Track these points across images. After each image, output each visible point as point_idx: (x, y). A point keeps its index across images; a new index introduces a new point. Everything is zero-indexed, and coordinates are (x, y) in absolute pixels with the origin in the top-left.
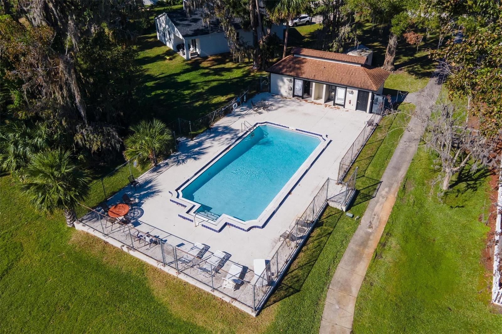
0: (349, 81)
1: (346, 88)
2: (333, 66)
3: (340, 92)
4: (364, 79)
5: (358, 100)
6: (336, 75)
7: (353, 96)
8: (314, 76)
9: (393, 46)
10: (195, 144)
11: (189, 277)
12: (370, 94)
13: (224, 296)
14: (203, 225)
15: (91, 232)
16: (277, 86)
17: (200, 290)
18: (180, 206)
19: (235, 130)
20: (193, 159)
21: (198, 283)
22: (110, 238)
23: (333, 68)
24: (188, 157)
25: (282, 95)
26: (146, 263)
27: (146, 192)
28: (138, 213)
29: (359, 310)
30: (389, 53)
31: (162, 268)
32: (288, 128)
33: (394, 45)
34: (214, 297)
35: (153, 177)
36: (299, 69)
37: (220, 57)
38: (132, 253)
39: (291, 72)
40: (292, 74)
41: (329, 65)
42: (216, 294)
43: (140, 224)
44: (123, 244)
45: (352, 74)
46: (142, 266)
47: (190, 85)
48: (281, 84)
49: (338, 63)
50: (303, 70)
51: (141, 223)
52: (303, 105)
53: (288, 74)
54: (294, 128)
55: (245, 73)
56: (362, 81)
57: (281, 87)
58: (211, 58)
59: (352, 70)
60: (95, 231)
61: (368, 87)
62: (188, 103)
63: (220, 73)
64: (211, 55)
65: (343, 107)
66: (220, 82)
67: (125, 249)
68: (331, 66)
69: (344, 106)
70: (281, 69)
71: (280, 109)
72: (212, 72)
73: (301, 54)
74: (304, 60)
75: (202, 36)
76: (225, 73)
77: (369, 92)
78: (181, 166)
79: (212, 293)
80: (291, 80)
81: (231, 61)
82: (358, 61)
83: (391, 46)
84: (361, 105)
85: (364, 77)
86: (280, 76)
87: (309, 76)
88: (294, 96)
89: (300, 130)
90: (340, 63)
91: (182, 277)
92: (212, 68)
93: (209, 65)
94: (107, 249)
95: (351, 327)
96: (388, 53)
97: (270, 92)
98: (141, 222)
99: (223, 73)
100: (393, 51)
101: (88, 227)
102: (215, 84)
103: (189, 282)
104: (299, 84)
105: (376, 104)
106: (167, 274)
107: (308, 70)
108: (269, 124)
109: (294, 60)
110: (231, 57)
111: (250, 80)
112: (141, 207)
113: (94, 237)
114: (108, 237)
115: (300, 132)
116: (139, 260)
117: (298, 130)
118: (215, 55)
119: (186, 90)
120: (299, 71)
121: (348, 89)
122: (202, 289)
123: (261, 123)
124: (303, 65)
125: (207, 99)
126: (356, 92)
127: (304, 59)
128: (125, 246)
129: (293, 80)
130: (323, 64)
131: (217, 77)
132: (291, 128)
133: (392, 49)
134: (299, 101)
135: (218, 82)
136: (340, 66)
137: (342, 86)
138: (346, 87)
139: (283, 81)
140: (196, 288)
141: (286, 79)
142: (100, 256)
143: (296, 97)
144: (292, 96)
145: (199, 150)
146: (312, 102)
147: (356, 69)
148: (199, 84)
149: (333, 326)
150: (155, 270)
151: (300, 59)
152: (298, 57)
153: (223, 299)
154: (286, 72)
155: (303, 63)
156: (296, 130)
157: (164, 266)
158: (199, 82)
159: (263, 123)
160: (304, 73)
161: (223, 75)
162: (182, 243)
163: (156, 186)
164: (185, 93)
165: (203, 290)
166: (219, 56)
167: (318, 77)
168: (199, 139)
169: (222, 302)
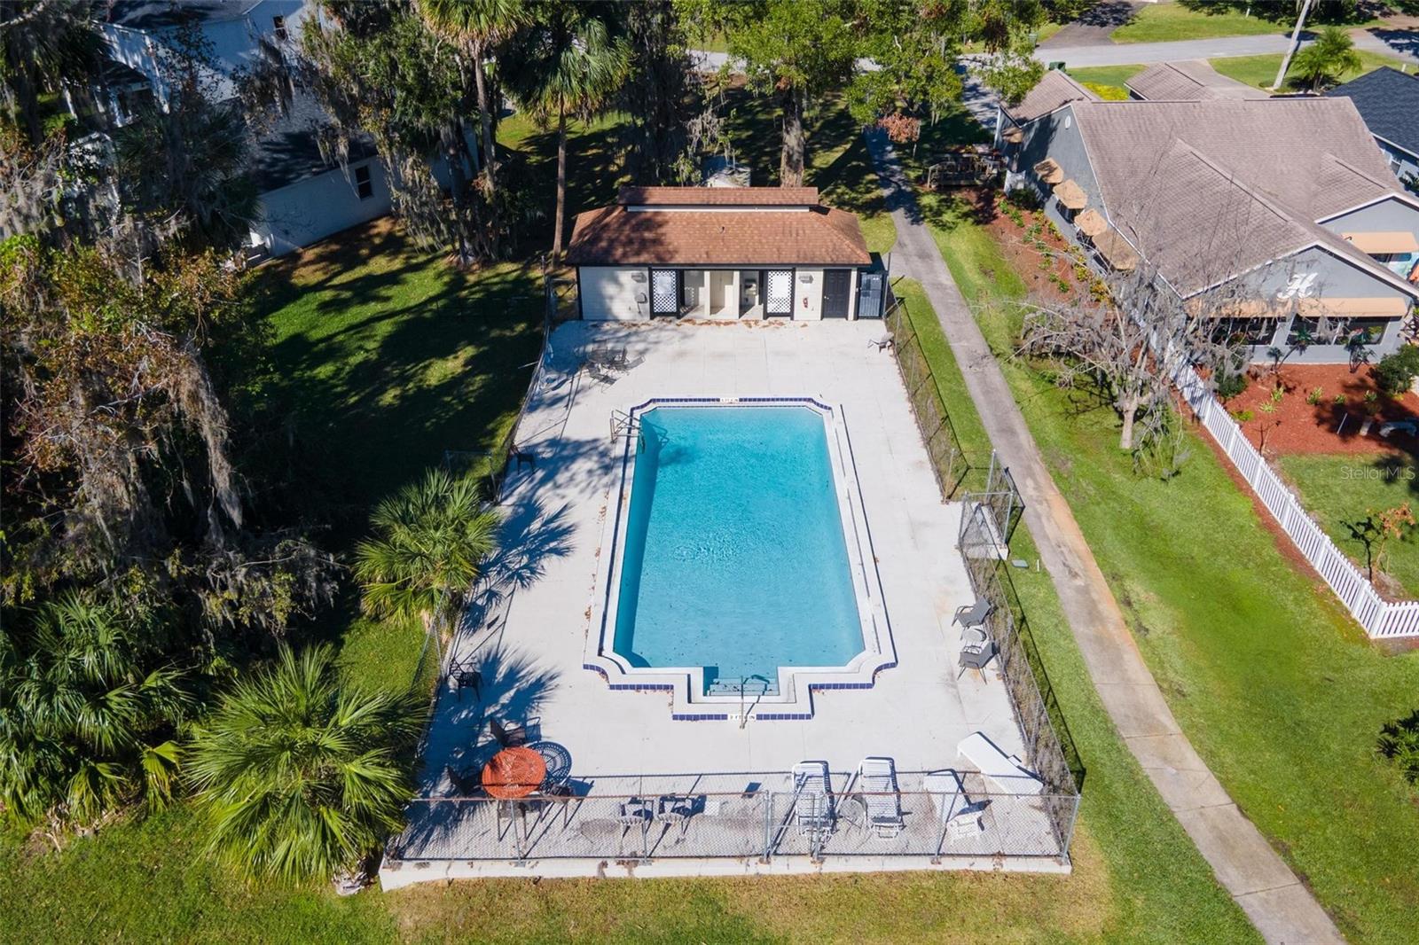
0: (798, 252)
1: (793, 271)
2: (742, 221)
3: (779, 284)
4: (832, 241)
5: (824, 293)
6: (760, 242)
7: (812, 287)
8: (707, 253)
9: (796, 148)
10: (515, 512)
11: (851, 857)
12: (854, 274)
13: (971, 860)
14: (760, 717)
15: (461, 872)
16: (600, 298)
17: (903, 875)
18: (648, 691)
19: (588, 442)
20: (554, 557)
21: (887, 860)
22: (542, 862)
23: (744, 226)
24: (535, 554)
25: (616, 320)
26: (701, 879)
27: (512, 693)
28: (553, 758)
29: (1209, 757)
30: (791, 166)
31: (764, 869)
32: (718, 400)
33: (799, 145)
34: (953, 877)
35: (489, 643)
36: (657, 241)
37: (334, 247)
38: (642, 872)
39: (638, 253)
40: (644, 258)
41: (731, 221)
42: (948, 865)
43: (591, 786)
44: (600, 861)
45: (797, 235)
46: (701, 891)
47: (315, 349)
48: (610, 289)
49: (750, 213)
50: (670, 244)
51: (588, 781)
52: (693, 335)
53: (633, 260)
54: (734, 398)
55: (446, 279)
56: (827, 246)
57: (611, 298)
58: (310, 255)
59: (791, 223)
60: (475, 863)
61: (849, 257)
62: (356, 402)
63: (374, 292)
64: (306, 247)
65: (789, 318)
66: (397, 319)
67: (615, 871)
68: (738, 223)
69: (791, 315)
70: (608, 251)
71: (647, 357)
72: (346, 294)
73: (648, 202)
74: (659, 218)
75: (274, 192)
76: (388, 289)
77: (850, 270)
78: (538, 586)
79: (939, 868)
80: (643, 276)
81: (376, 251)
82: (802, 200)
83: (792, 149)
84: (834, 305)
85: (829, 235)
86: (605, 270)
87: (694, 256)
88: (653, 315)
89: (750, 400)
90: (756, 210)
91: (833, 866)
92: (336, 281)
93: (320, 277)
94: (558, 895)
95: (1228, 800)
96: (787, 168)
97: (580, 317)
98: (585, 778)
99: (384, 292)
100: (798, 161)
101: (445, 864)
102: (384, 328)
103: (859, 871)
104: (665, 282)
105: (866, 295)
106: (786, 877)
107: (682, 242)
108: (661, 404)
109: (634, 222)
110: (365, 240)
111: (477, 296)
112: (543, 740)
113: (481, 883)
114: (533, 862)
115: (752, 403)
116: (676, 880)
117: (746, 400)
118: (317, 244)
119: (318, 366)
120: (660, 249)
121: (798, 274)
122: (906, 872)
123: (642, 406)
124: (662, 230)
125: (403, 380)
126: (818, 276)
127: (656, 213)
128: (611, 863)
129: (646, 273)
130: (714, 220)
131: (374, 308)
132: (724, 400)
133: (795, 157)
134: (672, 326)
135: (392, 320)
136: (760, 218)
137: (781, 267)
138: (792, 268)
139: (616, 281)
140: (890, 876)
141: (626, 277)
142: (550, 927)
143: (658, 318)
144: (647, 318)
145: (543, 525)
146: (709, 323)
147: (800, 221)
148: (341, 337)
149: (1201, 814)
150: (743, 883)
151: (648, 215)
152: (640, 213)
153: (975, 868)
154: (625, 255)
155: (660, 225)
156: (741, 400)
157: (769, 863)
158: (338, 333)
159: (645, 405)
160: (676, 252)
161: (387, 299)
162: (751, 784)
163: (528, 665)
164: (322, 376)
165: (911, 873)
166: (330, 243)
167: (718, 256)
168: (511, 494)
169: (978, 877)
